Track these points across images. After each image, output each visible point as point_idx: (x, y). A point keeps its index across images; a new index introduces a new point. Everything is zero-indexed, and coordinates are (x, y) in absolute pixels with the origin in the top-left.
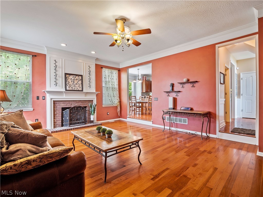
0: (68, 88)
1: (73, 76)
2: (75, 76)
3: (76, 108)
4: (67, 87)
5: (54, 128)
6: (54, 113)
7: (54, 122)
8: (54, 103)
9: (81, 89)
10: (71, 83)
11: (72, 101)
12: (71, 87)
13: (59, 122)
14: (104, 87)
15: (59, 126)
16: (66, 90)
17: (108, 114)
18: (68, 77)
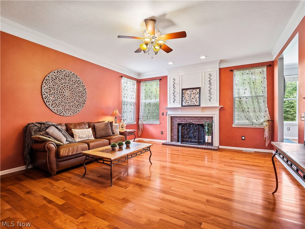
0: (184, 104)
1: (190, 90)
2: (192, 90)
3: (188, 125)
4: (183, 102)
5: (171, 142)
6: (171, 128)
7: (171, 136)
8: (171, 119)
9: (198, 104)
10: (187, 98)
11: (187, 117)
12: (187, 102)
13: (175, 137)
14: (236, 97)
15: (175, 141)
16: (182, 106)
17: (244, 140)
18: (184, 93)
